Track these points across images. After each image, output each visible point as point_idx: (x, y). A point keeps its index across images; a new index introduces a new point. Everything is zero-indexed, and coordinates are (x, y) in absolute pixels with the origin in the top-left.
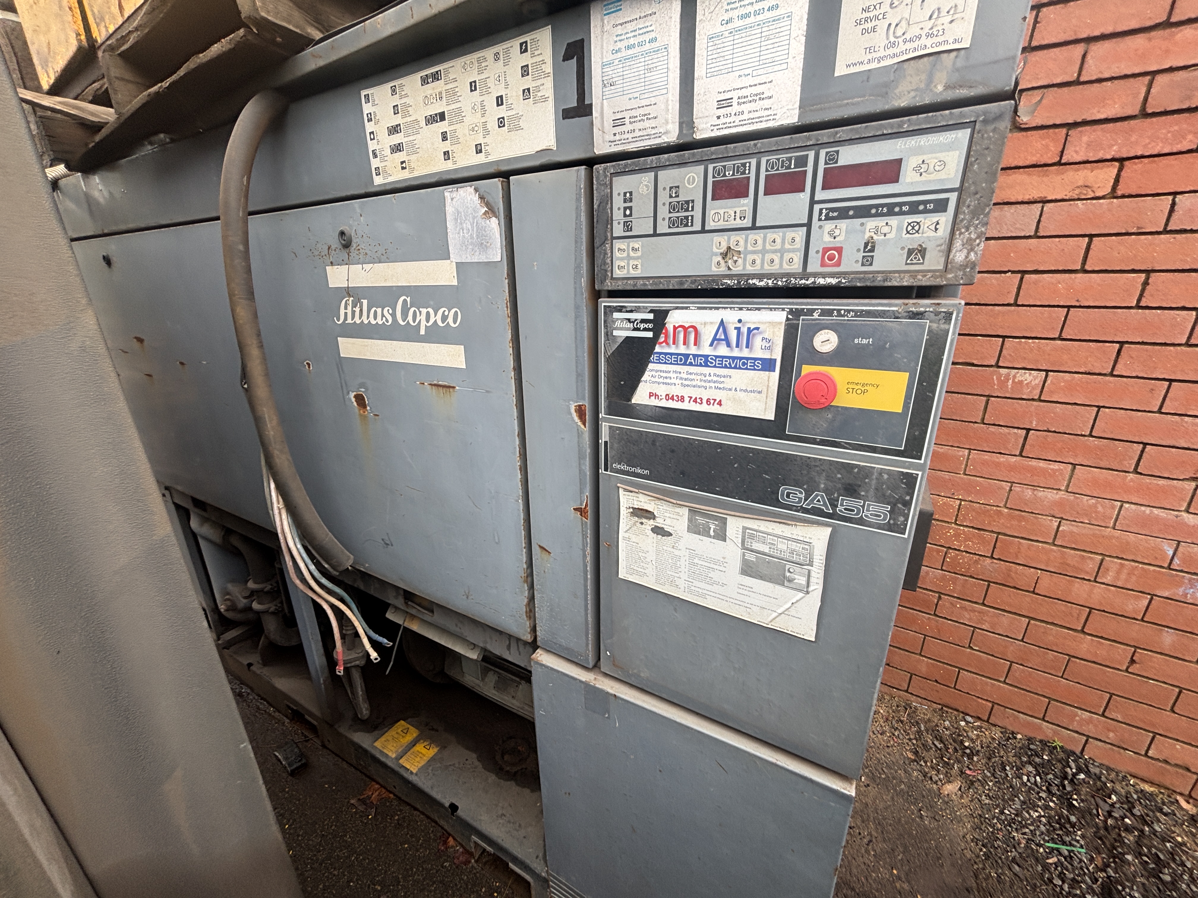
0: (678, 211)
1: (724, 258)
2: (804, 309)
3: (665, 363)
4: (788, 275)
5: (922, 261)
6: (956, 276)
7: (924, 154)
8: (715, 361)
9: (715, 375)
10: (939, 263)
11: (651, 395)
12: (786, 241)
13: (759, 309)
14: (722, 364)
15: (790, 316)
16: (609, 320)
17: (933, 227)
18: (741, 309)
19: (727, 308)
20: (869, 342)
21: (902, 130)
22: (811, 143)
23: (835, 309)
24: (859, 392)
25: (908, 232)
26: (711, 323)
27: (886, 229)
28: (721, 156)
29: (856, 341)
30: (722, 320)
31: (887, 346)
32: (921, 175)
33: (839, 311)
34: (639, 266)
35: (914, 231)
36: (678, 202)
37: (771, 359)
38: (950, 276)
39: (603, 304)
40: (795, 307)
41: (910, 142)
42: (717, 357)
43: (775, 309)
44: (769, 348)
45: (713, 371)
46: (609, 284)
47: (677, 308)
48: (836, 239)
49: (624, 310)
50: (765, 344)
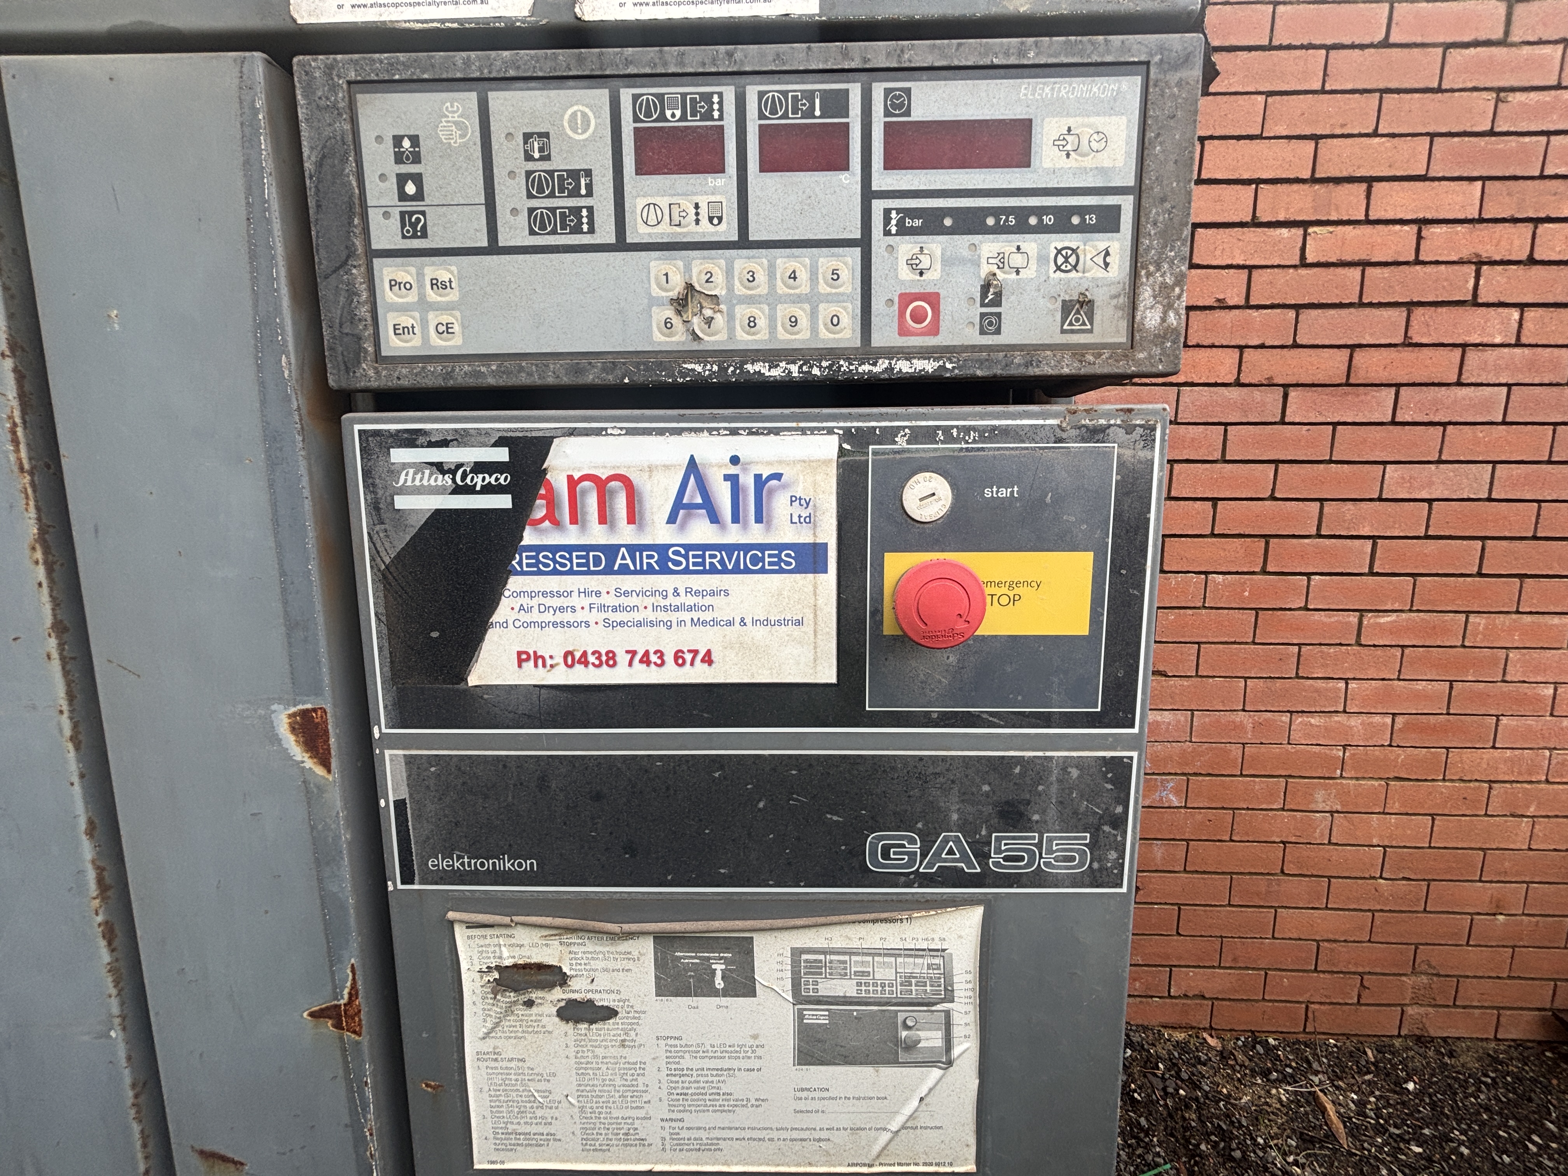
0: (552, 195)
1: (679, 313)
2: (874, 428)
3: (555, 572)
4: (833, 354)
5: (1089, 327)
6: (1151, 357)
7: (1068, 115)
8: (686, 557)
9: (688, 591)
10: (1118, 331)
11: (522, 658)
12: (820, 277)
13: (776, 432)
14: (703, 564)
15: (846, 446)
16: (380, 469)
17: (1100, 260)
18: (734, 432)
19: (701, 430)
20: (1012, 492)
21: (1026, 62)
22: (853, 65)
23: (938, 427)
24: (1004, 600)
25: (1058, 268)
26: (667, 467)
27: (1017, 260)
28: (648, 70)
29: (988, 493)
30: (692, 456)
31: (1048, 500)
32: (1068, 155)
33: (947, 430)
34: (456, 328)
35: (1069, 267)
36: (551, 173)
37: (815, 545)
38: (1141, 356)
39: (357, 427)
40: (855, 424)
41: (1043, 90)
42: (688, 547)
43: (812, 430)
44: (809, 520)
45: (682, 581)
46: (371, 373)
47: (572, 433)
48: (925, 277)
49: (421, 440)
50: (797, 510)
